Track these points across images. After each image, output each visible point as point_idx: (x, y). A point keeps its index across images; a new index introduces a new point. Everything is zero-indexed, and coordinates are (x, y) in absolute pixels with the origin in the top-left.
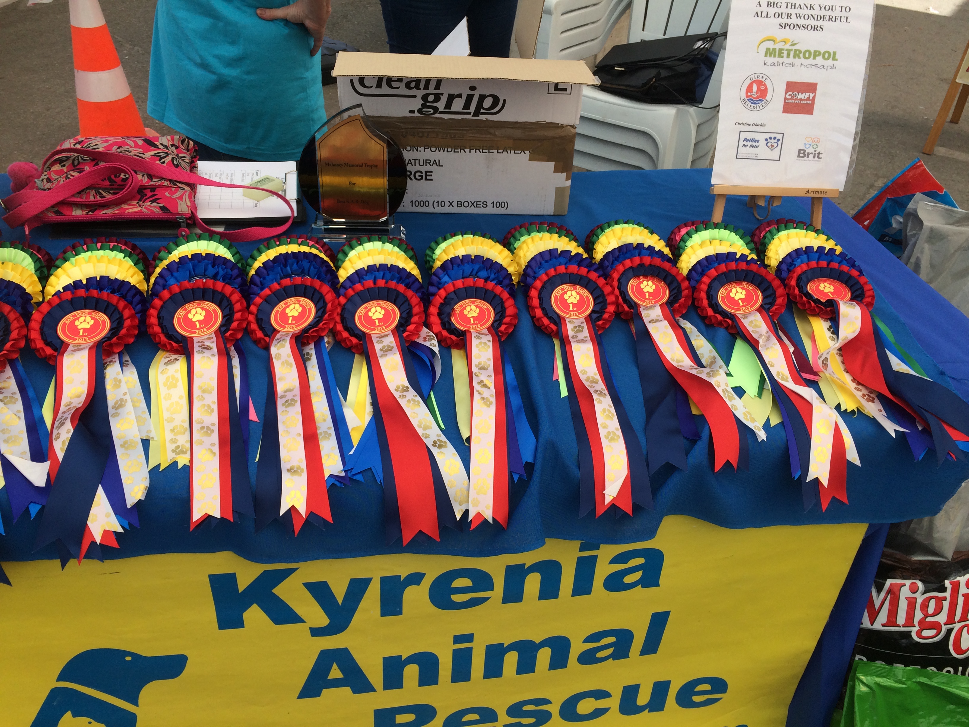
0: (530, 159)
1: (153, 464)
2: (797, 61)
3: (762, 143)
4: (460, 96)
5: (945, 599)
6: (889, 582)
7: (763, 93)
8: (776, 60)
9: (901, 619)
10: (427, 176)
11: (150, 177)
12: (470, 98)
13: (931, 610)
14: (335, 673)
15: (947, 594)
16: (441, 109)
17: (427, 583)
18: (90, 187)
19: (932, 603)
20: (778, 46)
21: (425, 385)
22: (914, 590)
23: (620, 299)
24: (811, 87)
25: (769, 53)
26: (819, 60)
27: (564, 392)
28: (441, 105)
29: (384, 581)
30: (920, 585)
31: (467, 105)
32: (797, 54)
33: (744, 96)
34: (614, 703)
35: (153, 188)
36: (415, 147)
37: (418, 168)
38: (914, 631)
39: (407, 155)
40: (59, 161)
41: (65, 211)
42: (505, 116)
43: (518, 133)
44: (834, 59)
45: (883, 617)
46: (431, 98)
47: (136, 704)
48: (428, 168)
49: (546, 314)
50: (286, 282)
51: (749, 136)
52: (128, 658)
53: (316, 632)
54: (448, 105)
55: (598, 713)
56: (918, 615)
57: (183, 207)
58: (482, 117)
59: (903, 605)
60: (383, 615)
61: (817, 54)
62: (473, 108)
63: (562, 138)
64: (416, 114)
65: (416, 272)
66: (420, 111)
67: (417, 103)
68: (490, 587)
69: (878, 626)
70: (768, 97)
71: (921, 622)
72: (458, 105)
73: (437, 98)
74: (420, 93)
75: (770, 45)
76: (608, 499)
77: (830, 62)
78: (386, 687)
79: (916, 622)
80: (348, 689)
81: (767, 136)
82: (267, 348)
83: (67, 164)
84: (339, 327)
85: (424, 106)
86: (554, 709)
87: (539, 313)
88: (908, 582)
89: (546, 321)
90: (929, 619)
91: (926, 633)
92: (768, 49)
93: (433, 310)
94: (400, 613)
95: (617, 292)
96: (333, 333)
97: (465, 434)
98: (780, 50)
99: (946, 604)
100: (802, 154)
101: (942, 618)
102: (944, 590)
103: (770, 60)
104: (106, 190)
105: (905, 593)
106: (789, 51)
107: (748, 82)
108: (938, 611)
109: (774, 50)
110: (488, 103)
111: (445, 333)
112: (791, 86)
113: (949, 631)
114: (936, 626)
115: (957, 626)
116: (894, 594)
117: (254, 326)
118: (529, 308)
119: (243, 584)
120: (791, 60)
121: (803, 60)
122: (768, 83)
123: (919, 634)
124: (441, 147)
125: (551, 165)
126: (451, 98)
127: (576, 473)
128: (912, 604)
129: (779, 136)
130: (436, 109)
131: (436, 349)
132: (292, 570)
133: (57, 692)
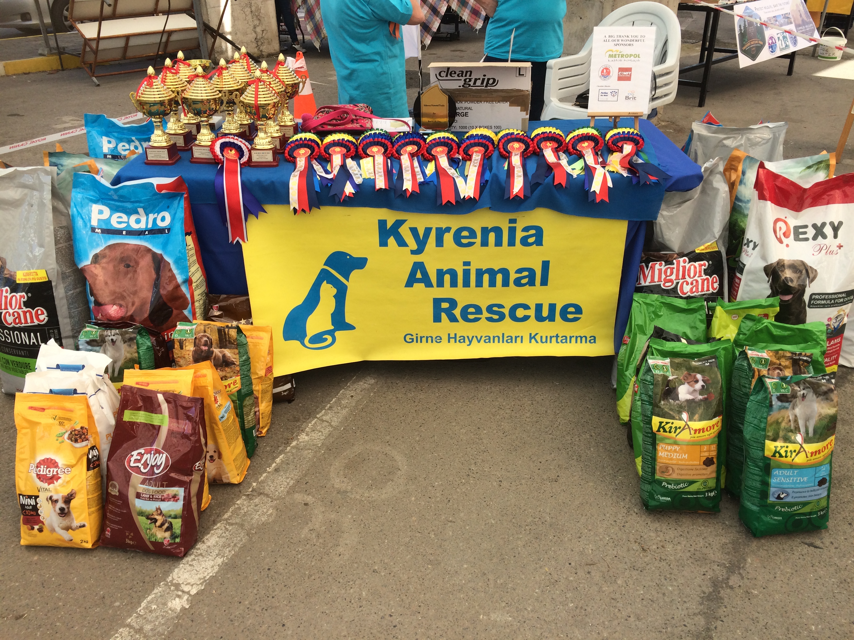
0: (510, 106)
1: (363, 177)
2: (622, 59)
3: (609, 94)
4: (479, 79)
5: (674, 268)
6: (651, 263)
7: (608, 73)
8: (613, 59)
9: (656, 279)
10: (466, 115)
11: (356, 116)
12: (483, 80)
13: (668, 274)
14: (419, 275)
15: (675, 266)
16: (472, 85)
17: (452, 231)
18: (334, 119)
19: (669, 270)
20: (614, 53)
21: (455, 166)
22: (661, 265)
23: (536, 147)
24: (629, 70)
25: (610, 56)
26: (632, 58)
27: (506, 168)
28: (472, 83)
29: (437, 229)
30: (663, 263)
31: (482, 83)
32: (622, 56)
33: (600, 75)
34: (531, 312)
35: (357, 120)
36: (461, 101)
37: (462, 111)
38: (662, 284)
39: (458, 105)
40: (322, 112)
41: (325, 126)
42: (499, 87)
43: (503, 94)
44: (639, 57)
45: (649, 279)
46: (468, 80)
47: (348, 280)
48: (466, 111)
49: (505, 150)
50: (407, 140)
51: (603, 91)
52: (348, 257)
53: (413, 252)
54: (475, 83)
55: (526, 318)
56: (663, 276)
57: (368, 125)
58: (489, 88)
59: (657, 272)
60: (437, 246)
61: (631, 55)
62: (485, 84)
63: (523, 95)
64: (462, 87)
65: (457, 140)
66: (463, 86)
67: (462, 83)
68: (476, 237)
69: (647, 284)
70: (611, 74)
71: (665, 279)
72: (479, 83)
73: (470, 80)
74: (463, 78)
75: (611, 53)
76: (514, 193)
77: (637, 58)
78: (437, 287)
79: (662, 280)
80: (423, 284)
81: (611, 91)
82: (400, 159)
83: (325, 112)
84: (426, 153)
85: (465, 84)
86: (506, 311)
87: (502, 150)
88: (658, 263)
89: (504, 153)
90: (668, 278)
91: (667, 284)
93: (461, 150)
94: (443, 246)
95: (535, 144)
96: (422, 155)
97: (466, 174)
98: (615, 55)
99: (675, 271)
100: (627, 98)
101: (673, 277)
102: (673, 264)
103: (611, 59)
104: (339, 120)
105: (657, 267)
106: (619, 55)
107: (602, 69)
108: (672, 273)
109: (612, 55)
110: (491, 81)
111: (465, 156)
112: (621, 70)
113: (678, 283)
114: (671, 281)
115: (681, 281)
116: (653, 268)
117: (395, 153)
118: (499, 149)
119: (389, 225)
120: (620, 58)
121: (625, 58)
122: (610, 69)
123: (664, 285)
124: (472, 101)
125: (519, 108)
126: (476, 80)
127: (504, 185)
128: (660, 270)
129: (617, 91)
131: (461, 158)
132: (406, 221)
133: (323, 271)
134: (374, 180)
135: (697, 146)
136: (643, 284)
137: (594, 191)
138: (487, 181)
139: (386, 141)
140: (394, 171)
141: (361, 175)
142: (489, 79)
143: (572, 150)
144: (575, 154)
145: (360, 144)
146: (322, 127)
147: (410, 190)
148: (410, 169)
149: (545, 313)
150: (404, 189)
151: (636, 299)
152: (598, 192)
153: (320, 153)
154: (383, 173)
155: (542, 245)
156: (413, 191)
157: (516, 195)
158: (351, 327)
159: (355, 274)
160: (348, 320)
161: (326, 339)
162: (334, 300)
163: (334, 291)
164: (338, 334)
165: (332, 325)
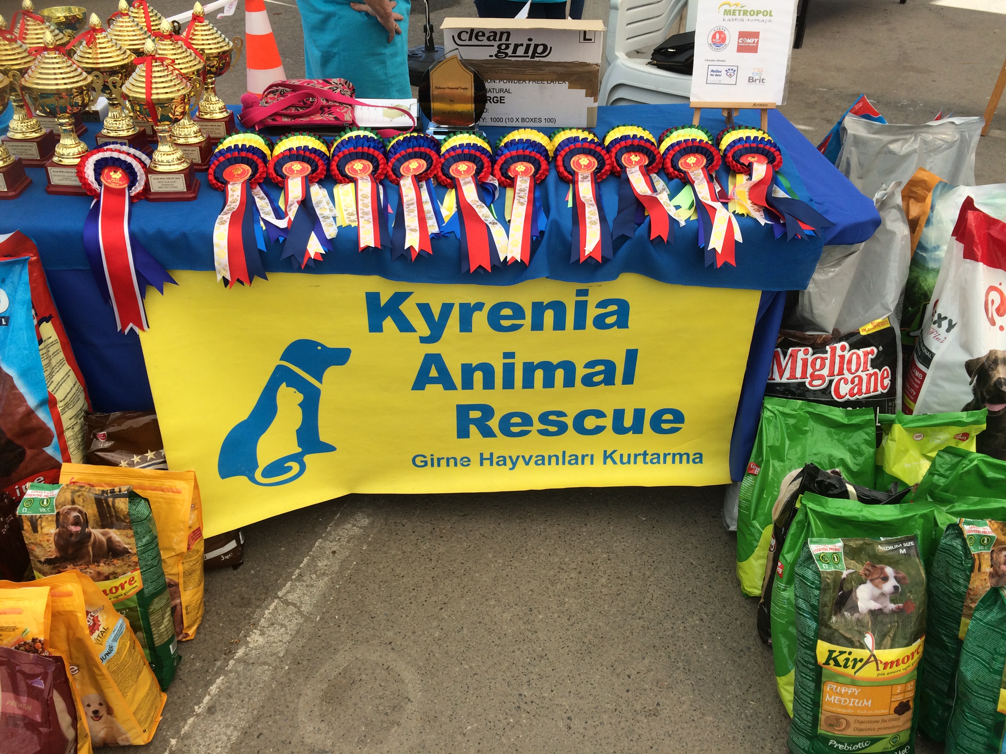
0: (569, 88)
1: (338, 225)
2: (745, 18)
3: (724, 73)
4: (522, 45)
5: (827, 358)
6: (790, 350)
7: (723, 40)
8: (731, 17)
9: (798, 374)
10: (501, 100)
11: (327, 101)
12: (528, 46)
13: (818, 367)
14: (434, 373)
15: (828, 355)
16: (510, 54)
17: (486, 309)
18: (292, 106)
19: (818, 362)
20: (732, 8)
21: (489, 200)
22: (806, 353)
23: (615, 164)
24: (756, 35)
25: (726, 12)
26: (760, 16)
27: (570, 205)
28: (510, 51)
29: (461, 305)
30: (810, 349)
31: (526, 51)
32: (745, 13)
33: (710, 42)
34: (608, 422)
35: (329, 107)
36: (493, 80)
37: (495, 94)
38: (807, 381)
39: (488, 85)
40: (273, 92)
41: (278, 118)
42: (552, 58)
43: (560, 70)
44: (771, 15)
45: (787, 374)
46: (503, 47)
47: (321, 382)
48: (502, 94)
49: (566, 170)
50: (410, 150)
51: (715, 68)
52: (319, 348)
53: (423, 340)
54: (515, 51)
55: (599, 430)
56: (810, 370)
57: (348, 118)
58: (537, 59)
59: (799, 364)
60: (461, 331)
61: (758, 12)
62: (530, 53)
63: (590, 72)
64: (494, 58)
65: (489, 149)
66: (496, 55)
67: (494, 51)
68: (524, 318)
69: (784, 380)
70: (727, 42)
71: (812, 375)
72: (521, 51)
73: (507, 47)
74: (496, 44)
75: (727, 7)
76: (587, 253)
77: (768, 18)
78: (463, 389)
79: (808, 376)
80: (441, 386)
81: (727, 68)
82: (398, 184)
83: (277, 93)
84: (440, 174)
85: (499, 52)
86: (569, 421)
87: (562, 169)
88: (803, 349)
89: (566, 174)
90: (816, 373)
91: (815, 383)
92: (725, 11)
93: (497, 167)
94: (470, 331)
95: (614, 159)
96: (436, 177)
97: (507, 219)
98: (734, 11)
99: (828, 362)
100: (751, 80)
101: (825, 372)
102: (826, 352)
103: (727, 17)
104: (301, 108)
105: (801, 355)
106: (740, 11)
107: (713, 32)
108: (822, 367)
109: (730, 10)
110: (540, 49)
111: (503, 179)
112: (742, 35)
113: (831, 382)
114: (821, 377)
115: (836, 378)
116: (794, 357)
117: (391, 173)
118: (556, 167)
119: (384, 300)
120: (741, 17)
121: (749, 17)
122: (726, 33)
123: (810, 383)
124: (510, 80)
125: (584, 91)
126: (516, 46)
127: (569, 238)
128: (805, 362)
129: (735, 68)
130: (506, 54)
131: (497, 184)
132: (411, 293)
133: (279, 368)
134: (357, 228)
135: (850, 152)
136: (777, 380)
137: (714, 249)
138: (542, 233)
139: (376, 153)
140: (390, 210)
141: (334, 218)
142: (536, 46)
143: (671, 170)
144: (677, 177)
145: (333, 155)
146: (273, 120)
147: (417, 248)
148: (415, 207)
149: (628, 422)
150: (406, 247)
151: (769, 407)
152: (719, 250)
153: (268, 174)
154: (371, 216)
155: (628, 327)
156: (421, 250)
157: (590, 257)
158: (329, 448)
159: (331, 373)
160: (324, 437)
161: (290, 468)
162: (299, 411)
163: (300, 397)
164: (308, 459)
165: (299, 446)
